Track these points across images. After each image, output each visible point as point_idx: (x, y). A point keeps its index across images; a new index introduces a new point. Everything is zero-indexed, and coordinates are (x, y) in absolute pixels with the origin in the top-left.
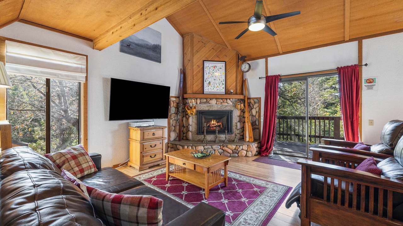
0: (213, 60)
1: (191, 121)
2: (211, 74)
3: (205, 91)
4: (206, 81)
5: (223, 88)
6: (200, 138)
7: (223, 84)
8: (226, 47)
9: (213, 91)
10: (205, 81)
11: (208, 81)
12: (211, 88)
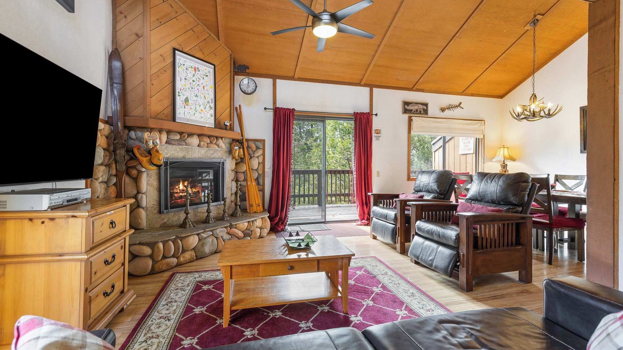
0: (192, 54)
1: (146, 183)
2: (190, 83)
3: (178, 115)
4: (179, 96)
5: (212, 116)
6: (165, 220)
7: (211, 108)
8: (215, 38)
9: (193, 118)
10: (177, 94)
11: (184, 95)
12: (190, 111)
